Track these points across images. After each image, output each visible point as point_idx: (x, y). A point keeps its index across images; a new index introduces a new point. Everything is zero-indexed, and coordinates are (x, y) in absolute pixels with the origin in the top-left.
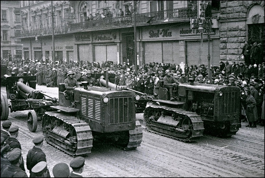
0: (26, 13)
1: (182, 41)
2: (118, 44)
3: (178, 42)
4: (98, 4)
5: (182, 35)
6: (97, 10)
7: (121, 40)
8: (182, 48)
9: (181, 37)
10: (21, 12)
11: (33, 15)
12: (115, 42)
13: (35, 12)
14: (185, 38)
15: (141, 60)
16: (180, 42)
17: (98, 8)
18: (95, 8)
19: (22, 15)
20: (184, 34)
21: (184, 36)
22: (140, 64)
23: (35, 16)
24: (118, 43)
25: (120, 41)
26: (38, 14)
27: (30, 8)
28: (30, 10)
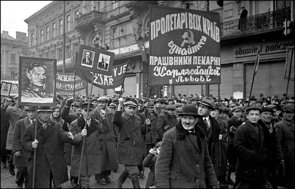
0: (33, 52)
1: (238, 65)
2: (138, 75)
3: (232, 66)
4: (112, 34)
5: (239, 56)
6: (111, 40)
7: (142, 69)
8: (239, 74)
9: (237, 59)
10: (29, 51)
11: (40, 54)
12: (134, 72)
13: (43, 50)
14: (244, 60)
15: (170, 92)
16: (235, 66)
17: (112, 38)
18: (110, 38)
19: (29, 54)
20: (242, 55)
21: (242, 57)
22: (169, 95)
23: (42, 54)
24: (138, 73)
25: (140, 71)
26: (45, 52)
27: (37, 47)
28: (37, 49)
